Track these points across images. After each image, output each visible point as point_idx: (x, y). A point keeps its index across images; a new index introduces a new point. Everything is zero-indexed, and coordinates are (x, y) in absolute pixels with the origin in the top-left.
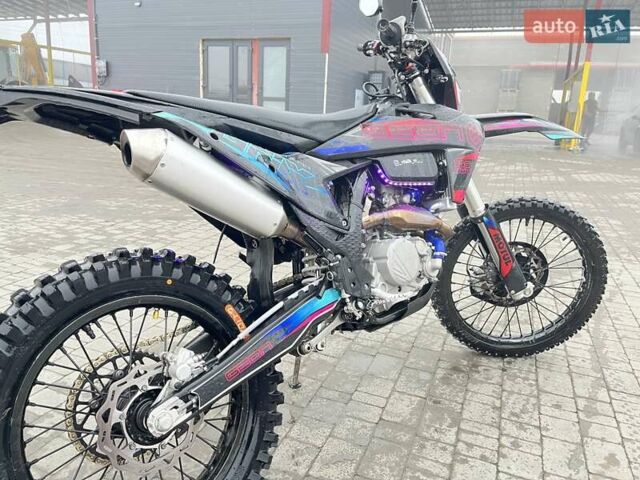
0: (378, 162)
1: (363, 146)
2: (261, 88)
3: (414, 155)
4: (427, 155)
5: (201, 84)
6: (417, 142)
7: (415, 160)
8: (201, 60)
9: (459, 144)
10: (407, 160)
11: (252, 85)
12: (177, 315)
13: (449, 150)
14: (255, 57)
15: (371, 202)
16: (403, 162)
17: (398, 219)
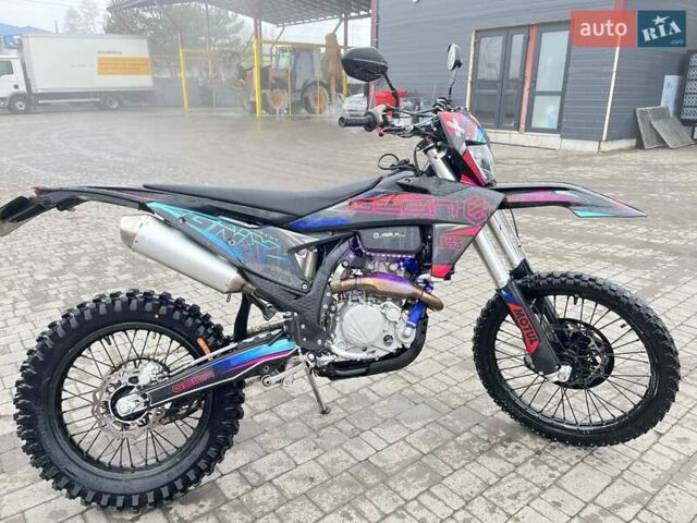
0: (359, 234)
1: (343, 220)
2: (534, 82)
3: (399, 228)
4: (412, 229)
5: (470, 78)
6: (402, 216)
7: (397, 234)
8: (472, 52)
9: (450, 220)
10: (388, 234)
11: (524, 78)
12: (169, 339)
13: (437, 226)
14: (532, 45)
15: (343, 269)
16: (384, 235)
17: (369, 285)
